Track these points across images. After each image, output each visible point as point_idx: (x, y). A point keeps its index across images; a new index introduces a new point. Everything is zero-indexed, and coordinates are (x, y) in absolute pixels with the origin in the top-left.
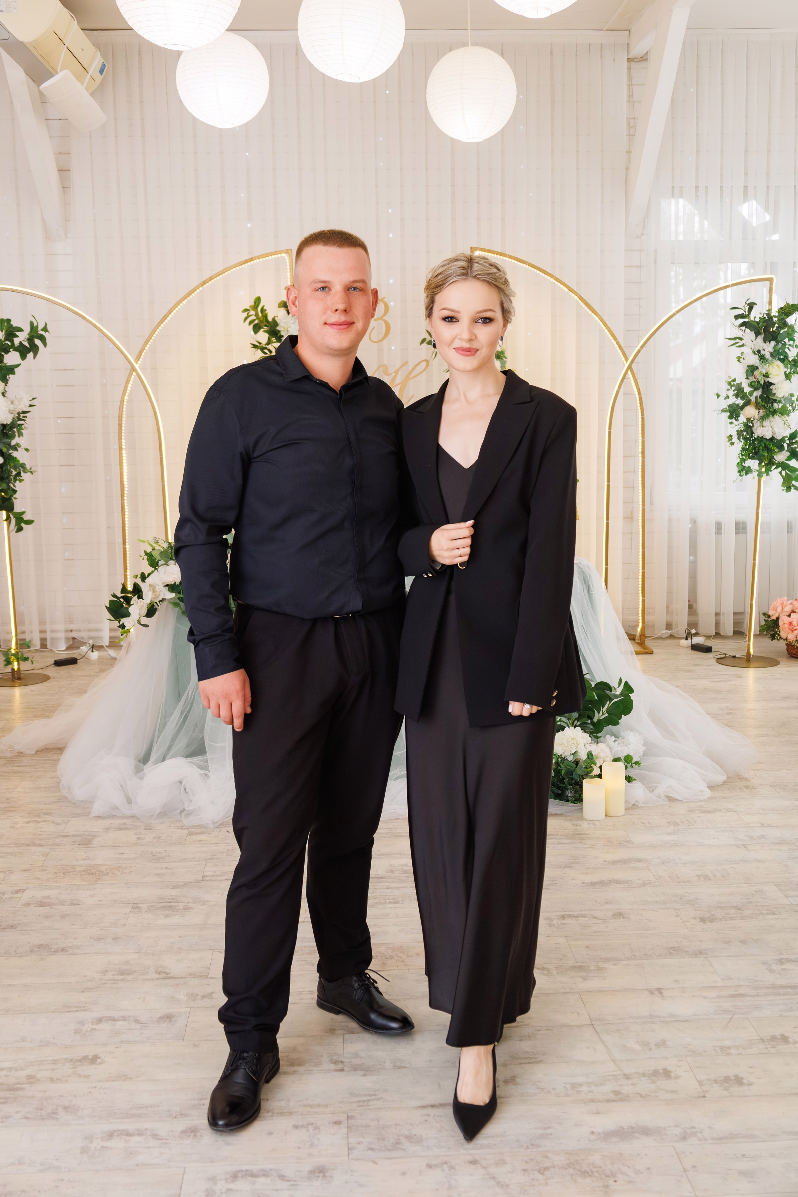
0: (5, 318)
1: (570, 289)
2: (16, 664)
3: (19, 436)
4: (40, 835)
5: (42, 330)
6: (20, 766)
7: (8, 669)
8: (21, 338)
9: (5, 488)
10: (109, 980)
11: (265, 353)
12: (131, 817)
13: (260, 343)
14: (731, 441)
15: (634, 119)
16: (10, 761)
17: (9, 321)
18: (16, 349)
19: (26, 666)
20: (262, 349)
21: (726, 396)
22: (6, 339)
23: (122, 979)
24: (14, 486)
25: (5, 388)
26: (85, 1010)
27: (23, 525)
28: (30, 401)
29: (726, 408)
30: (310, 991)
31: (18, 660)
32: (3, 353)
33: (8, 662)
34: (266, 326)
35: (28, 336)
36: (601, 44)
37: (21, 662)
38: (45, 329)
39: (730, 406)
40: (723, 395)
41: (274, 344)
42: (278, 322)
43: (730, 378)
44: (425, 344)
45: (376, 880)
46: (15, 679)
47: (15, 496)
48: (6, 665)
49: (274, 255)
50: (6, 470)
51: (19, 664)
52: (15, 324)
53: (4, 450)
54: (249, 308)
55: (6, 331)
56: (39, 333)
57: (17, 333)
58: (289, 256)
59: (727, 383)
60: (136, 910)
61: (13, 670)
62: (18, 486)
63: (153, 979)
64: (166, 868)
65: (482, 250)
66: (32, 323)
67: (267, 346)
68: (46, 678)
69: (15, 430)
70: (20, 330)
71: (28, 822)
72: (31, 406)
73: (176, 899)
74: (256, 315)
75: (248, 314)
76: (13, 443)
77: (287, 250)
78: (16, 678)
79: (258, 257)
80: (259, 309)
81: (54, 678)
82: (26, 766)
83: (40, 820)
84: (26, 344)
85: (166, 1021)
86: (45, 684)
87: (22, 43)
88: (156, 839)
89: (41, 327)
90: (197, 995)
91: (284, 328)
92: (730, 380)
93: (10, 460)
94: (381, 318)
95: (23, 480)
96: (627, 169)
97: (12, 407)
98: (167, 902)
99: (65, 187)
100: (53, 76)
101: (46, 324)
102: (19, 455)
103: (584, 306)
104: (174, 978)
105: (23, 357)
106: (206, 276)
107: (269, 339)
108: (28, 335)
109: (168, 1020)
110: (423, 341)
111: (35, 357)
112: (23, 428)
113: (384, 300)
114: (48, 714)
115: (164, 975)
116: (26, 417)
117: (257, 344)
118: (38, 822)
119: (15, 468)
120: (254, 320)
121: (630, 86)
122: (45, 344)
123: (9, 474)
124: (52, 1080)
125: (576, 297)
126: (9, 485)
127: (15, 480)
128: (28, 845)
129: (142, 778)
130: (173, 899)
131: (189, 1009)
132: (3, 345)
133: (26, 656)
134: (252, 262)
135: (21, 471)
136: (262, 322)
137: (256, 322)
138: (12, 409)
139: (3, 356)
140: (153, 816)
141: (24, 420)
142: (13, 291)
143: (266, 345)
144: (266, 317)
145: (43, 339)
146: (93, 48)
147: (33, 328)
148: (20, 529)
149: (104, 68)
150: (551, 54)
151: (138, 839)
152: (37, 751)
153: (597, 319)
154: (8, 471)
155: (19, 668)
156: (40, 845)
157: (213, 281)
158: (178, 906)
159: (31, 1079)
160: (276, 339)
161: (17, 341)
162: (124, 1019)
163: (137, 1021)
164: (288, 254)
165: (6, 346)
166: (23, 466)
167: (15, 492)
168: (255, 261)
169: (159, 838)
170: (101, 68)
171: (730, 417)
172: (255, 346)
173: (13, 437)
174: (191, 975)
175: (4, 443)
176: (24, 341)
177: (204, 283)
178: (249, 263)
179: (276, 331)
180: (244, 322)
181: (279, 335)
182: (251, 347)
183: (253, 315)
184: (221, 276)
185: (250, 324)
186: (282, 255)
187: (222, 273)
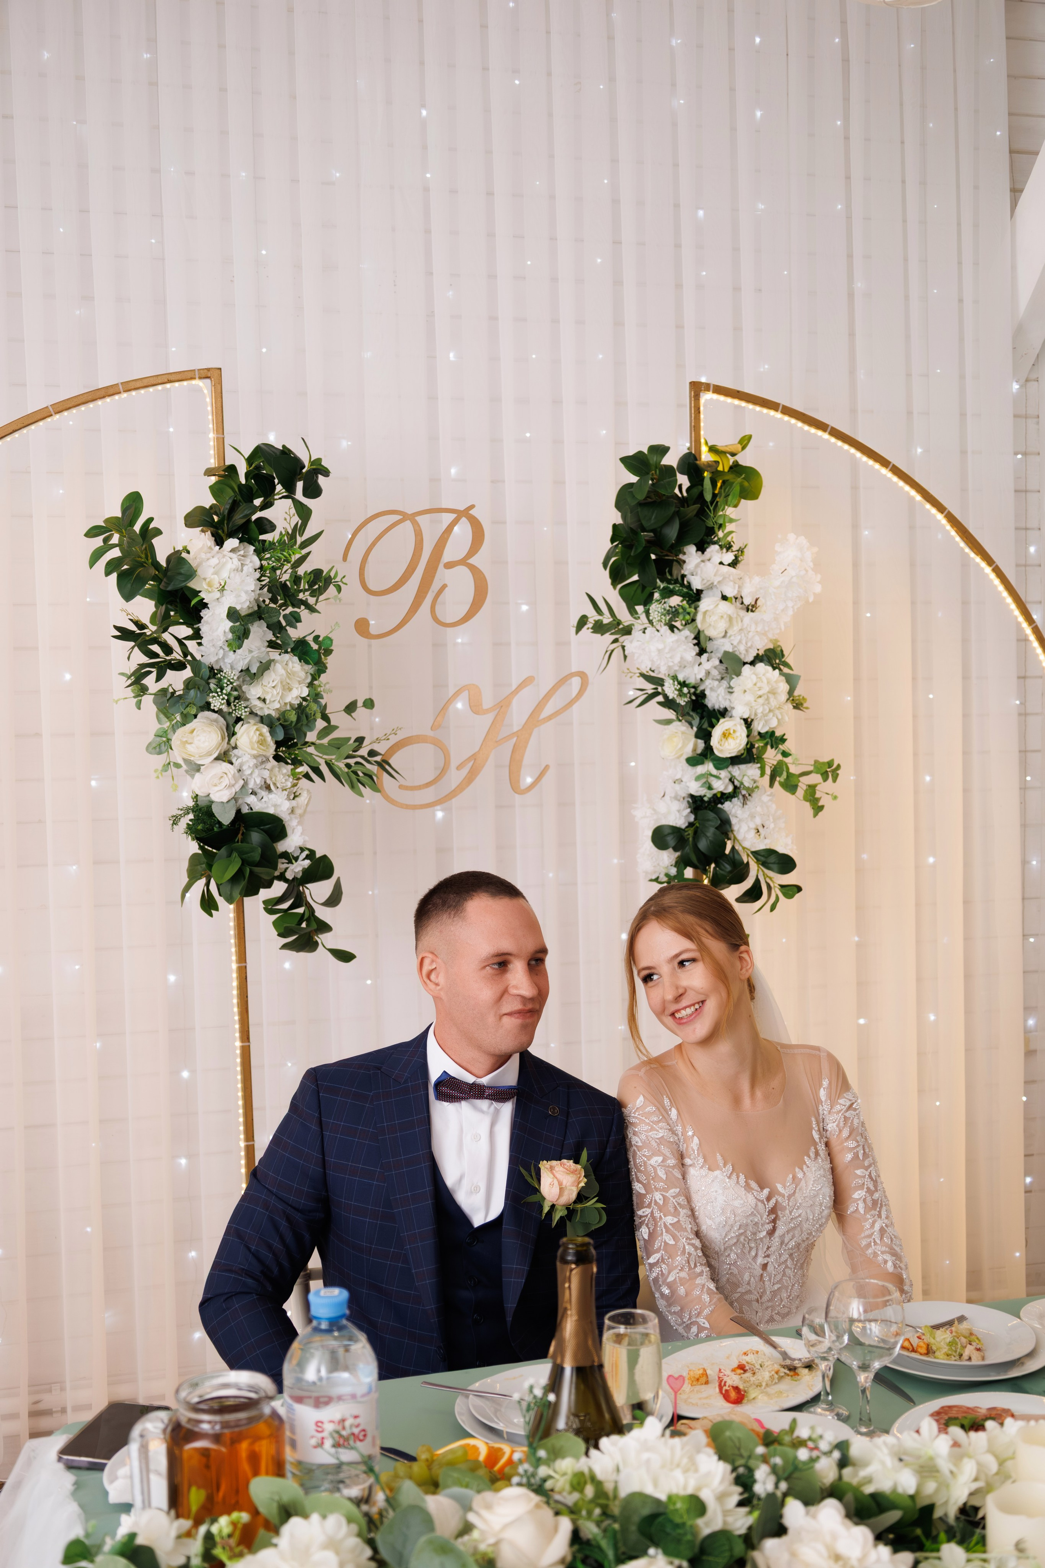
1: (927, 498)
11: (155, 655)
13: (140, 626)
20: (145, 644)
34: (151, 577)
41: (172, 629)
42: (194, 564)
44: (586, 631)
49: (170, 381)
54: (106, 526)
58: (213, 386)
65: (719, 390)
67: (157, 635)
74: (127, 544)
75: (106, 540)
77: (208, 370)
80: (137, 528)
91: (209, 583)
94: (463, 562)
107: (160, 615)
110: (582, 622)
113: (472, 512)
117: (133, 627)
125: (939, 517)
134: (108, 400)
136: (142, 565)
137: (126, 565)
143: (155, 630)
144: (152, 550)
160: (182, 614)
164: (208, 381)
168: (117, 397)
172: (124, 634)
178: (100, 402)
179: (187, 593)
180: (91, 565)
181: (193, 603)
182: (115, 637)
183: (114, 546)
184: (16, 435)
185: (107, 574)
186: (194, 382)
187: (23, 425)
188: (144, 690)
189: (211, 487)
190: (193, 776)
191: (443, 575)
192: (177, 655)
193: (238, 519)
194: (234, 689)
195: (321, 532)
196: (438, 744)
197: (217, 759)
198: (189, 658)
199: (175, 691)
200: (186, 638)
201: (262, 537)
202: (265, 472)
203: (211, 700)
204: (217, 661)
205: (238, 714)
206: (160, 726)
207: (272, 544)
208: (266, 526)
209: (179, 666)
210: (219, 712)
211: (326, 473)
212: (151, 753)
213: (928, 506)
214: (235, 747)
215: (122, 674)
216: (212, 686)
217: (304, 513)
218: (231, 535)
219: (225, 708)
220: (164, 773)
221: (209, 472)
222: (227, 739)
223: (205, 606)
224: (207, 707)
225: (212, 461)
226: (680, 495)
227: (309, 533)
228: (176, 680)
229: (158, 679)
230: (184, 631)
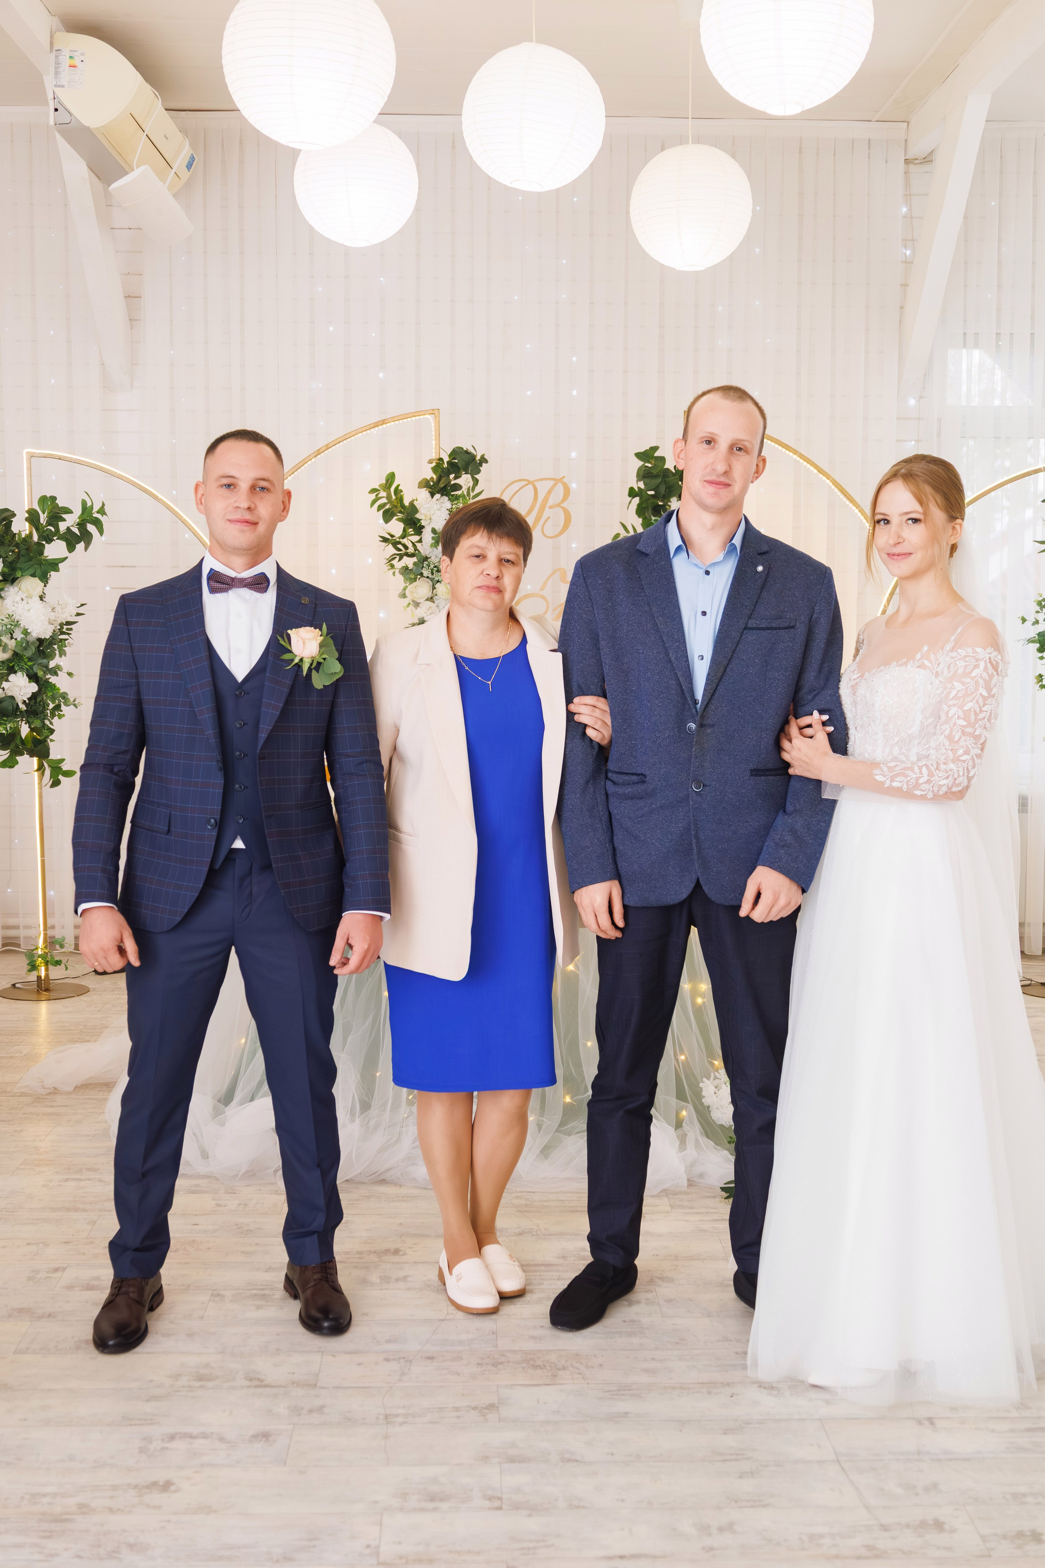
0: (48, 496)
1: (821, 471)
2: (43, 969)
3: (61, 656)
4: (82, 1197)
5: (98, 512)
6: (52, 1106)
7: (33, 977)
8: (70, 522)
9: (38, 726)
10: (183, 1387)
11: (401, 550)
12: (206, 1177)
13: (392, 536)
14: (1040, 683)
15: (913, 240)
16: (38, 1099)
17: (54, 498)
18: (61, 537)
19: (56, 973)
20: (395, 544)
21: (1035, 620)
22: (49, 523)
23: (201, 1386)
24: (51, 723)
25: (43, 589)
26: (152, 1424)
27: (60, 777)
28: (78, 607)
29: (1035, 637)
30: (454, 1408)
31: (47, 963)
32: (44, 542)
33: (33, 967)
34: (400, 512)
35: (78, 520)
36: (869, 140)
37: (50, 967)
38: (102, 511)
39: (1039, 634)
40: (1031, 619)
41: (409, 537)
42: (418, 507)
43: (1041, 596)
45: (543, 1268)
46: (41, 990)
47: (51, 737)
48: (30, 971)
49: (413, 416)
50: (40, 701)
51: (47, 970)
52: (61, 503)
53: (40, 674)
54: (378, 488)
55: (49, 513)
56: (94, 515)
57: (64, 516)
58: (435, 418)
59: (1036, 603)
60: (217, 1299)
61: (39, 977)
62: (56, 723)
63: (242, 1387)
64: (257, 1244)
66: (84, 503)
67: (401, 540)
68: (82, 991)
69: (56, 647)
70: (68, 511)
71: (67, 1180)
72: (78, 614)
73: (271, 1285)
74: (389, 497)
75: (376, 495)
76: (52, 664)
77: (433, 410)
78: (43, 989)
79: (394, 419)
80: (392, 489)
81: (94, 990)
82: (60, 1106)
83: (83, 1177)
84: (76, 530)
85: (261, 1441)
86: (82, 997)
87: (88, 129)
88: (242, 1206)
89: (96, 509)
90: (302, 1408)
91: (425, 516)
92: (1040, 599)
93: (47, 688)
94: (559, 505)
95: (64, 715)
96: (902, 308)
97: (52, 616)
98: (259, 1289)
99: (132, 321)
100: (126, 173)
101: (103, 505)
102: (60, 682)
103: (839, 493)
104: (272, 1386)
105: (71, 548)
106: (321, 444)
107: (404, 530)
108: (79, 518)
109: (264, 1439)
111: (86, 549)
112: (67, 645)
113: (564, 480)
114: (88, 1038)
115: (257, 1382)
116: (71, 629)
117: (389, 537)
118: (80, 1180)
119: (53, 699)
120: (385, 504)
121: (908, 197)
122: (101, 532)
123: (44, 707)
124: (111, 1510)
125: (828, 481)
126: (44, 722)
127: (53, 715)
128: (68, 1210)
129: (222, 1124)
130: (267, 1285)
131: (291, 1427)
132: (44, 531)
133: (57, 958)
134: (384, 426)
135: (62, 703)
136: (396, 507)
137: (387, 507)
138: (53, 618)
139: (44, 546)
140: (237, 1175)
141: (69, 634)
142: (59, 459)
143: (400, 538)
144: (401, 500)
145: (98, 523)
146: (180, 135)
147: (86, 509)
148: (56, 783)
149: (193, 161)
150: (800, 152)
151: (217, 1205)
152: (76, 1087)
153: (857, 511)
154: (44, 704)
155: (47, 976)
156: (84, 1210)
157: (330, 450)
158: (274, 1295)
159: (84, 1509)
160: (413, 531)
161: (63, 527)
162: (205, 1436)
163: (222, 1439)
164: (433, 415)
165: (47, 533)
166: (64, 696)
167: (52, 731)
168: (388, 424)
169: (246, 1205)
170: (189, 162)
171: (1040, 650)
172: (385, 540)
173: (51, 656)
174: (293, 1383)
175: (40, 664)
176: (72, 526)
177: (318, 453)
178: (380, 427)
179: (415, 520)
180: (371, 507)
181: (418, 525)
182: (380, 541)
183: (384, 497)
184: (341, 444)
185: (379, 510)
186: (426, 416)
187: (343, 439)
188: (392, 566)
189: (432, 468)
190: (416, 608)
191: (547, 512)
192: (411, 550)
193: (442, 485)
194: (435, 567)
195: (483, 490)
196: (543, 597)
197: (427, 600)
198: (417, 552)
199: (408, 568)
200: (416, 542)
201: (452, 493)
202: (456, 461)
203: (423, 571)
204: (430, 553)
205: (437, 579)
206: (405, 585)
207: (460, 496)
208: (458, 487)
209: (412, 555)
210: (428, 577)
211: (486, 462)
212: (400, 598)
213: (821, 476)
214: (436, 595)
215: (385, 559)
216: (425, 565)
217: (476, 482)
218: (438, 493)
219: (430, 576)
220: (408, 608)
221: (430, 462)
222: (432, 591)
223: (423, 527)
224: (422, 574)
225: (434, 455)
226: (674, 471)
227: (477, 490)
228: (409, 562)
229: (400, 560)
230: (415, 538)
